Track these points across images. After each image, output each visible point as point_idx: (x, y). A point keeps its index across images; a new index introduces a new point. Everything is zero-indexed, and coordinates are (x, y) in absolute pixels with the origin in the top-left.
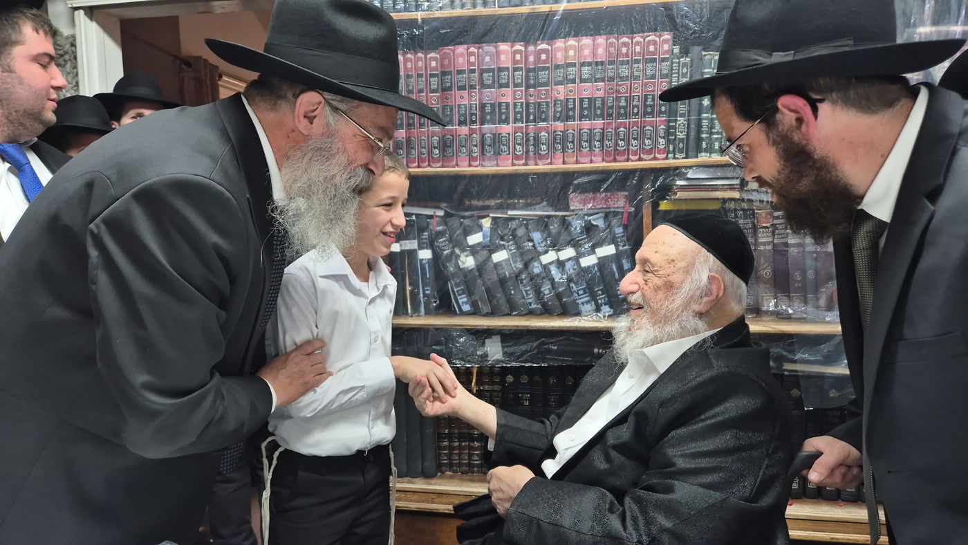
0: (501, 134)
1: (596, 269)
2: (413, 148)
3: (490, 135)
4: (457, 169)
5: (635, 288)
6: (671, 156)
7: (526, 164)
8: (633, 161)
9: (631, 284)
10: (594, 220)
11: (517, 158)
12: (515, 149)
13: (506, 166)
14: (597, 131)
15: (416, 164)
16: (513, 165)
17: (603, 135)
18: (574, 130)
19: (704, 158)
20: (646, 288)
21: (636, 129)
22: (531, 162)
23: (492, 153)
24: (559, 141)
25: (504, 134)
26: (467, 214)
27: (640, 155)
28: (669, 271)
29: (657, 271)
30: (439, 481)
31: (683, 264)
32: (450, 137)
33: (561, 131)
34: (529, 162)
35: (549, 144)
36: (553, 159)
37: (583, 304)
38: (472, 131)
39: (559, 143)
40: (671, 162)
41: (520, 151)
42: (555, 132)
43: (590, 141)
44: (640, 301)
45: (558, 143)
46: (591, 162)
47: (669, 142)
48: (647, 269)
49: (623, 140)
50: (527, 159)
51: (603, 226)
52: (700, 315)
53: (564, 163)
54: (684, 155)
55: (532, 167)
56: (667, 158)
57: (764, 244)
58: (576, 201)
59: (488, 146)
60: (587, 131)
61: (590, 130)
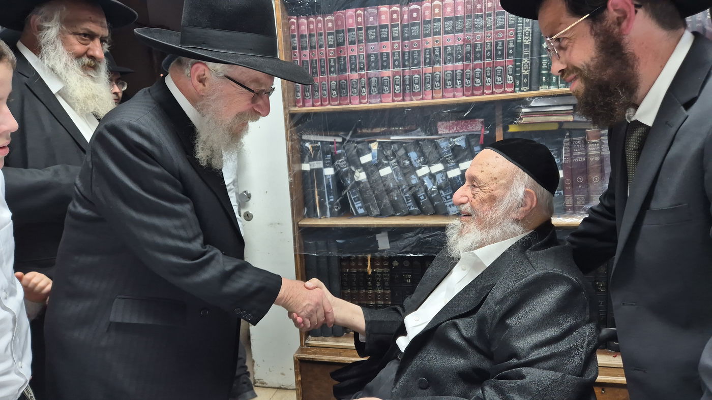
0: (383, 77)
1: (460, 179)
2: (317, 91)
3: (375, 79)
4: (351, 106)
5: (464, 200)
6: (517, 89)
7: (403, 100)
8: (487, 94)
9: (462, 196)
10: (457, 141)
11: (395, 95)
12: (394, 89)
13: (388, 103)
14: (458, 71)
15: (320, 103)
16: (393, 101)
17: (462, 75)
18: (440, 72)
19: (544, 89)
21: (490, 69)
22: (408, 98)
23: (377, 92)
24: (428, 81)
25: (386, 78)
26: (359, 140)
27: (493, 90)
28: (492, 187)
29: (483, 187)
30: (345, 339)
31: (503, 181)
32: (344, 81)
33: (430, 73)
34: (406, 98)
35: (420, 84)
36: (424, 95)
37: (450, 206)
38: (361, 76)
39: (429, 83)
40: (518, 94)
41: (398, 90)
42: (425, 74)
43: (453, 79)
44: (469, 210)
45: (428, 83)
46: (454, 96)
47: (516, 78)
49: (479, 78)
50: (404, 96)
51: (464, 146)
53: (433, 98)
54: (527, 88)
55: (408, 103)
56: (514, 91)
57: (594, 155)
58: (443, 128)
59: (374, 87)
60: (450, 72)
61: (453, 71)
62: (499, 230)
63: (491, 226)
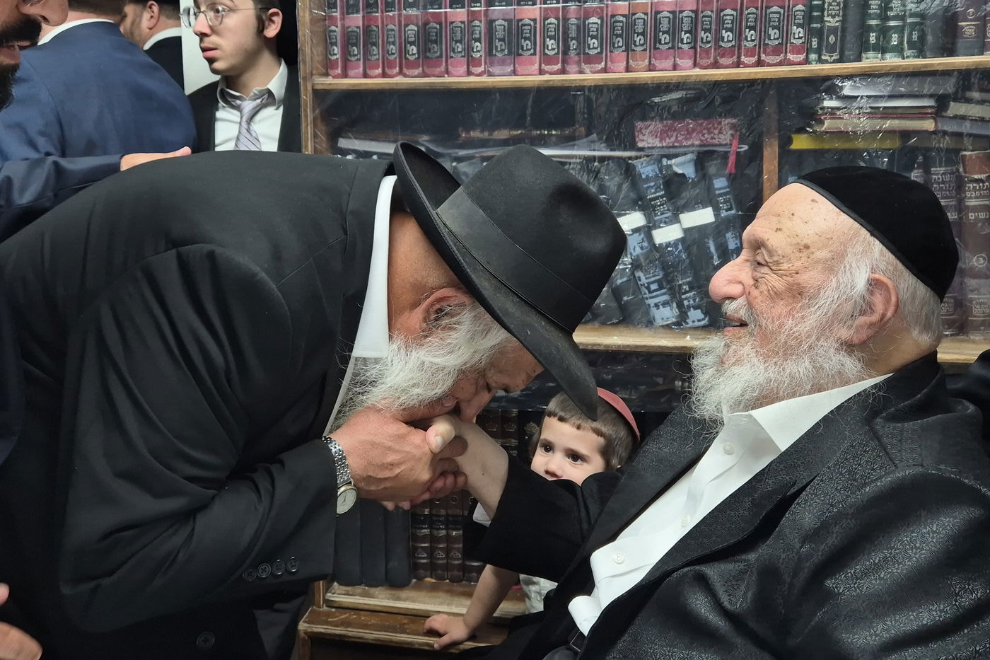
0: (521, 20)
1: (680, 247)
2: (374, 44)
3: (503, 22)
4: (447, 80)
5: (735, 289)
6: (813, 56)
7: (563, 71)
8: (747, 66)
9: (730, 282)
10: (677, 165)
11: (547, 59)
12: (545, 46)
13: (530, 75)
14: (685, 14)
15: (379, 71)
16: (541, 72)
17: (695, 21)
18: (646, 14)
19: (871, 60)
20: (755, 293)
21: (754, 10)
22: (572, 67)
23: (506, 52)
24: (619, 32)
25: (528, 21)
26: (462, 153)
27: (759, 56)
28: (798, 264)
29: (777, 263)
30: (413, 594)
31: (823, 254)
32: (435, 25)
33: (623, 16)
34: (568, 68)
35: (602, 39)
36: (609, 63)
37: (657, 305)
38: (473, 16)
39: (621, 36)
40: (815, 68)
41: (553, 49)
42: (613, 16)
43: (673, 31)
44: (743, 314)
45: (617, 36)
46: (675, 67)
47: (811, 33)
48: (759, 259)
49: (731, 30)
50: (564, 62)
51: (693, 176)
52: (849, 347)
53: (628, 69)
54: (836, 56)
55: (573, 77)
56: (807, 61)
57: (975, 209)
58: (648, 137)
59: (500, 40)
60: (668, 15)
61: (673, 12)
62: (807, 362)
63: (788, 351)
